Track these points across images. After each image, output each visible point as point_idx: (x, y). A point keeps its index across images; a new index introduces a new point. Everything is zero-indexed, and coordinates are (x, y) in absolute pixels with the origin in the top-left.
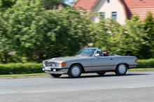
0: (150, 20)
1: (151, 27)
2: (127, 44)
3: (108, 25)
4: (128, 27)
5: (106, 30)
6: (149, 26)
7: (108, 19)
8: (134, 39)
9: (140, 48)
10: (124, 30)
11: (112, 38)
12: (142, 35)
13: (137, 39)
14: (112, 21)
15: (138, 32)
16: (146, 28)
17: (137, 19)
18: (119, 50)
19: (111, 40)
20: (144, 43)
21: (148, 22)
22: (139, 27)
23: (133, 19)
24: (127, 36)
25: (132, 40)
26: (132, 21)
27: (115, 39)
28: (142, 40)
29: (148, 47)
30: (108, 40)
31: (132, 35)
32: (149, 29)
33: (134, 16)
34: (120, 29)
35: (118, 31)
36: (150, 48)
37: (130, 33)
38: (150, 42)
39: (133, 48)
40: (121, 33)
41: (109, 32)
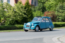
0: (28, 4)
1: (28, 8)
2: (15, 16)
3: (5, 6)
4: (16, 7)
5: (4, 9)
6: (27, 7)
7: (5, 3)
8: (19, 14)
9: (22, 18)
10: (14, 9)
11: (7, 13)
12: (23, 12)
13: (21, 14)
14: (7, 4)
15: (21, 10)
16: (25, 8)
17: (21, 3)
18: (11, 19)
19: (7, 14)
20: (24, 16)
21: (27, 5)
22: (22, 8)
23: (18, 3)
24: (15, 12)
25: (18, 14)
26: (18, 4)
27: (9, 14)
28: (23, 14)
29: (27, 18)
30: (5, 14)
31: (18, 12)
32: (27, 8)
33: (19, 1)
34: (12, 8)
35: (11, 9)
36: (28, 19)
37: (17, 11)
38: (27, 16)
39: (19, 19)
40: (12, 10)
41: (6, 10)
